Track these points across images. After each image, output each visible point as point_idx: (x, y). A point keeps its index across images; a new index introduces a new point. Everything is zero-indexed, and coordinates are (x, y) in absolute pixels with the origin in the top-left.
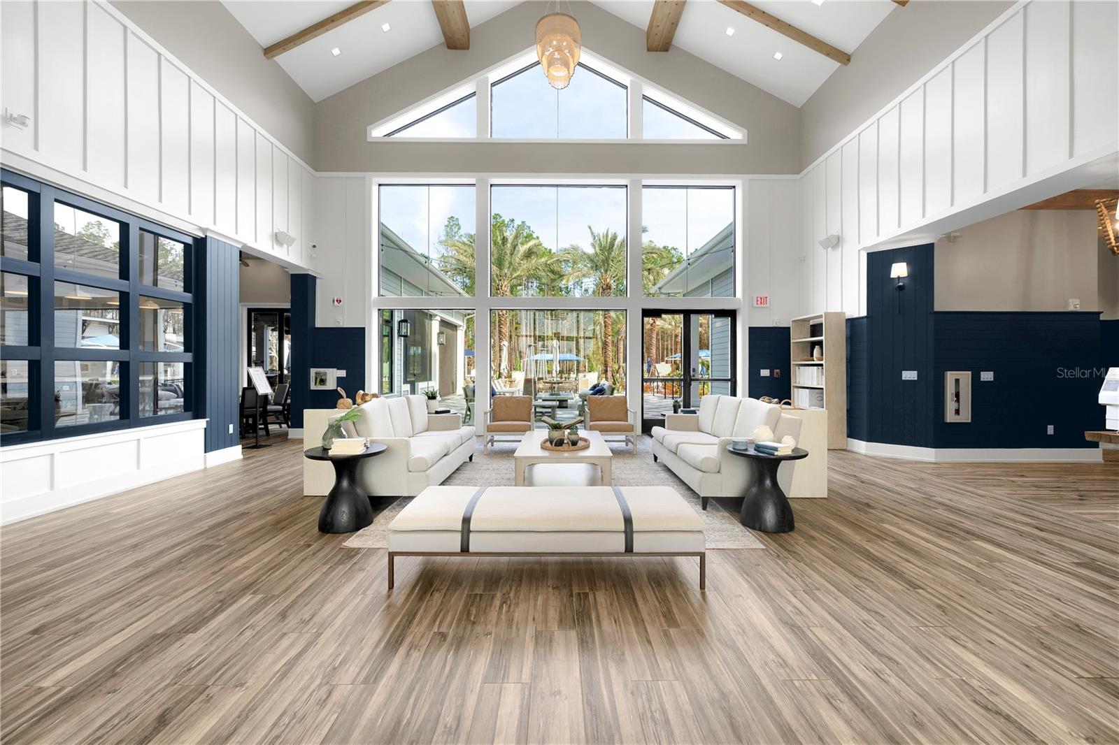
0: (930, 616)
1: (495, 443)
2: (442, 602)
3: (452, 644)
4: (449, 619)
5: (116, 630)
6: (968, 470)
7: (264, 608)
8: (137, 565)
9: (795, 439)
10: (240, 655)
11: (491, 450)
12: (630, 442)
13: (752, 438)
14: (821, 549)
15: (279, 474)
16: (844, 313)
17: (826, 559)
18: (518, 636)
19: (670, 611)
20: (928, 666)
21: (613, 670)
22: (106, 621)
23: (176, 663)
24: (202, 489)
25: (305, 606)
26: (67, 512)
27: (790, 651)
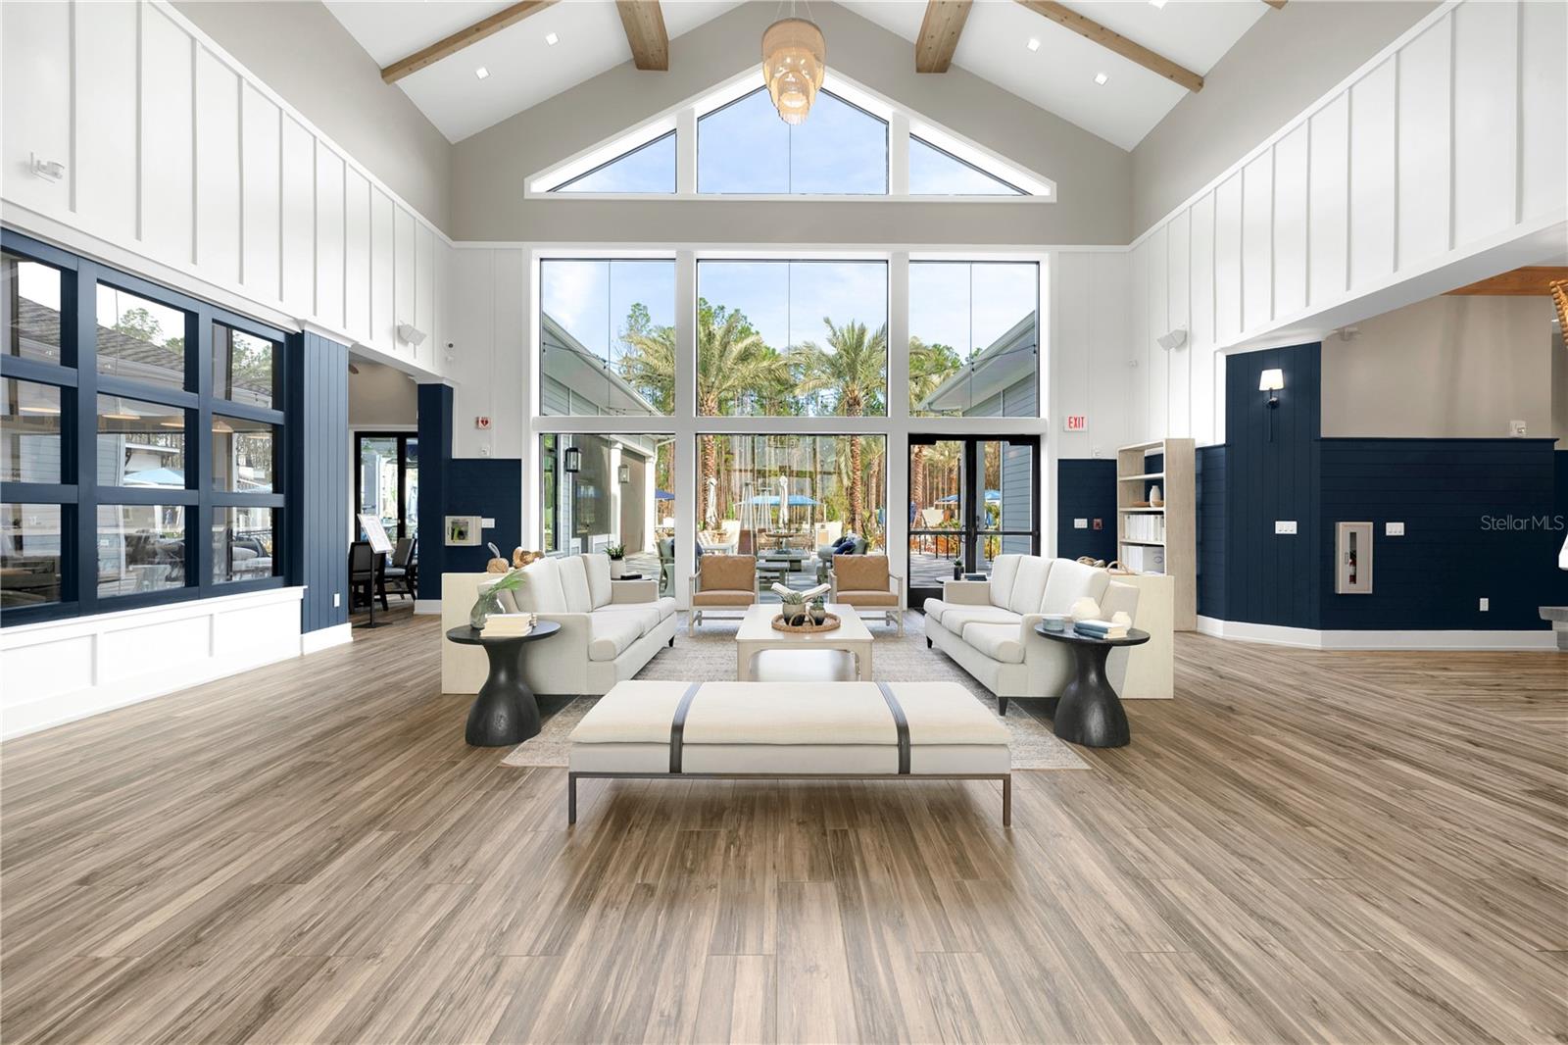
0: (1328, 864)
1: (703, 621)
2: (645, 842)
3: (662, 901)
4: (655, 866)
5: (196, 878)
6: (1369, 661)
7: (397, 851)
8: (219, 788)
9: (1131, 617)
10: (370, 915)
11: (700, 631)
12: (893, 619)
13: (1070, 615)
14: (1169, 770)
15: (404, 664)
16: (1194, 440)
17: (1177, 785)
18: (754, 889)
19: (963, 856)
20: (1329, 934)
21: (889, 937)
22: (180, 867)
23: (282, 926)
24: (299, 684)
25: (455, 847)
26: (114, 716)
27: (1135, 913)
